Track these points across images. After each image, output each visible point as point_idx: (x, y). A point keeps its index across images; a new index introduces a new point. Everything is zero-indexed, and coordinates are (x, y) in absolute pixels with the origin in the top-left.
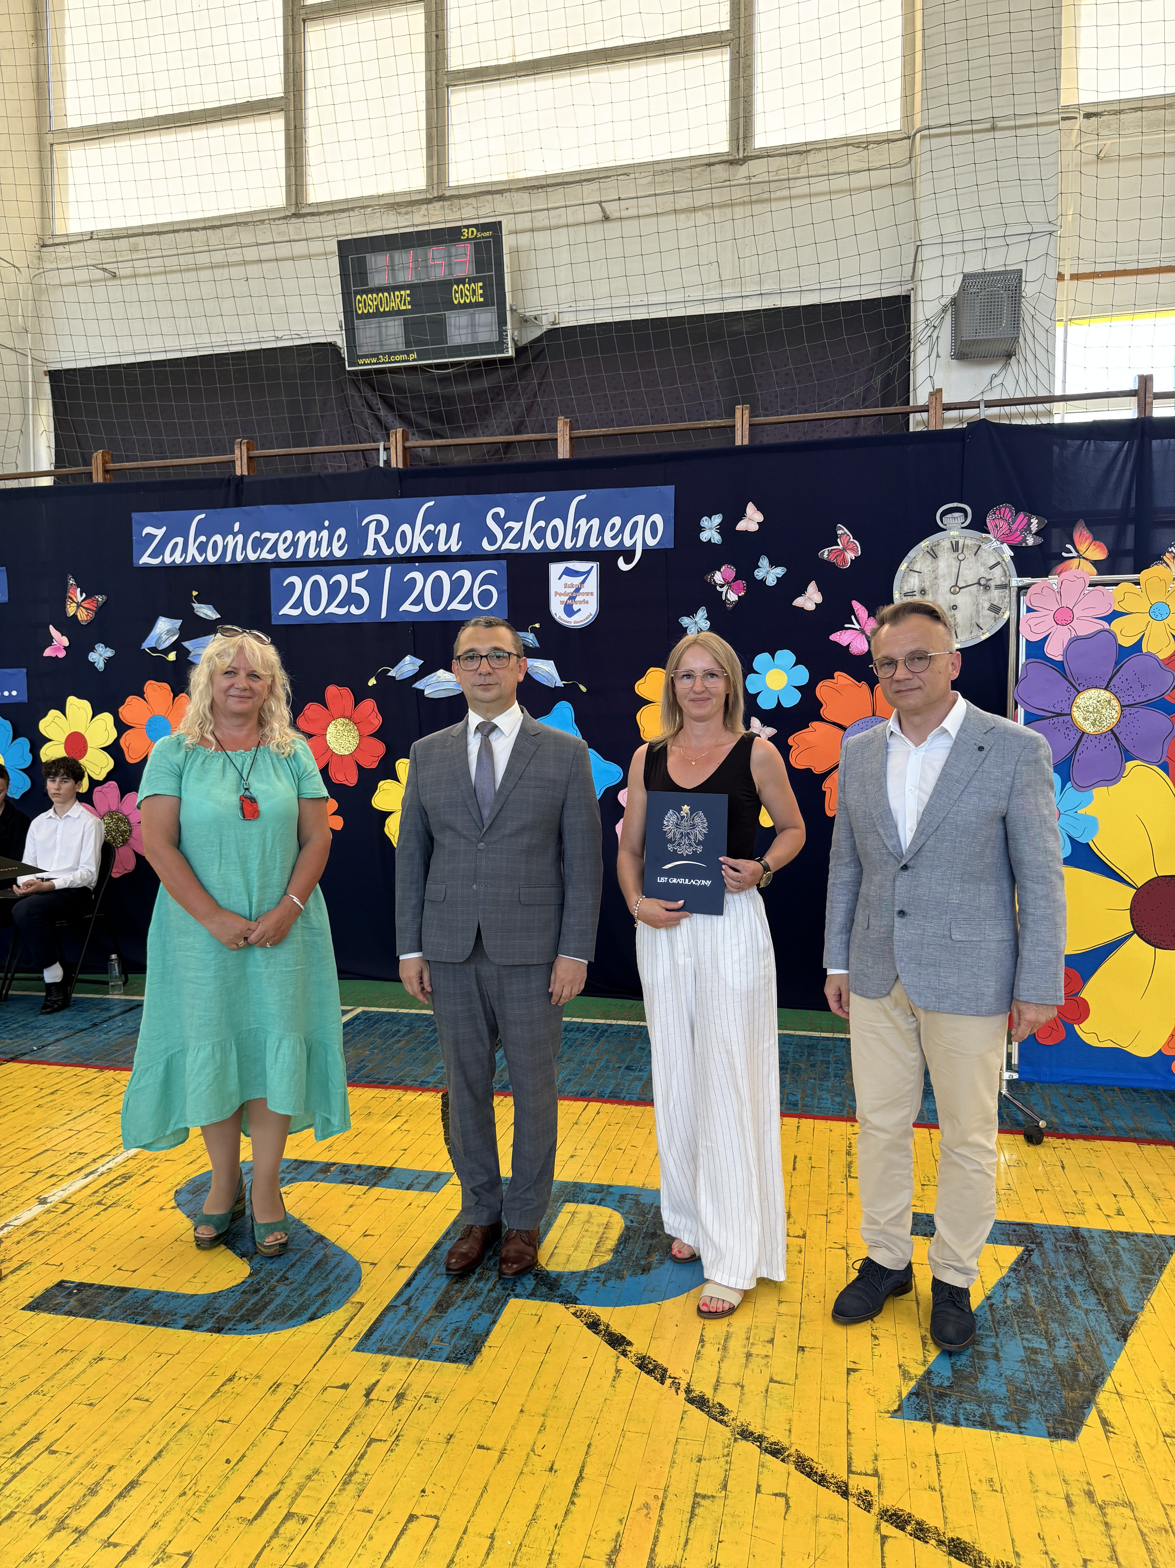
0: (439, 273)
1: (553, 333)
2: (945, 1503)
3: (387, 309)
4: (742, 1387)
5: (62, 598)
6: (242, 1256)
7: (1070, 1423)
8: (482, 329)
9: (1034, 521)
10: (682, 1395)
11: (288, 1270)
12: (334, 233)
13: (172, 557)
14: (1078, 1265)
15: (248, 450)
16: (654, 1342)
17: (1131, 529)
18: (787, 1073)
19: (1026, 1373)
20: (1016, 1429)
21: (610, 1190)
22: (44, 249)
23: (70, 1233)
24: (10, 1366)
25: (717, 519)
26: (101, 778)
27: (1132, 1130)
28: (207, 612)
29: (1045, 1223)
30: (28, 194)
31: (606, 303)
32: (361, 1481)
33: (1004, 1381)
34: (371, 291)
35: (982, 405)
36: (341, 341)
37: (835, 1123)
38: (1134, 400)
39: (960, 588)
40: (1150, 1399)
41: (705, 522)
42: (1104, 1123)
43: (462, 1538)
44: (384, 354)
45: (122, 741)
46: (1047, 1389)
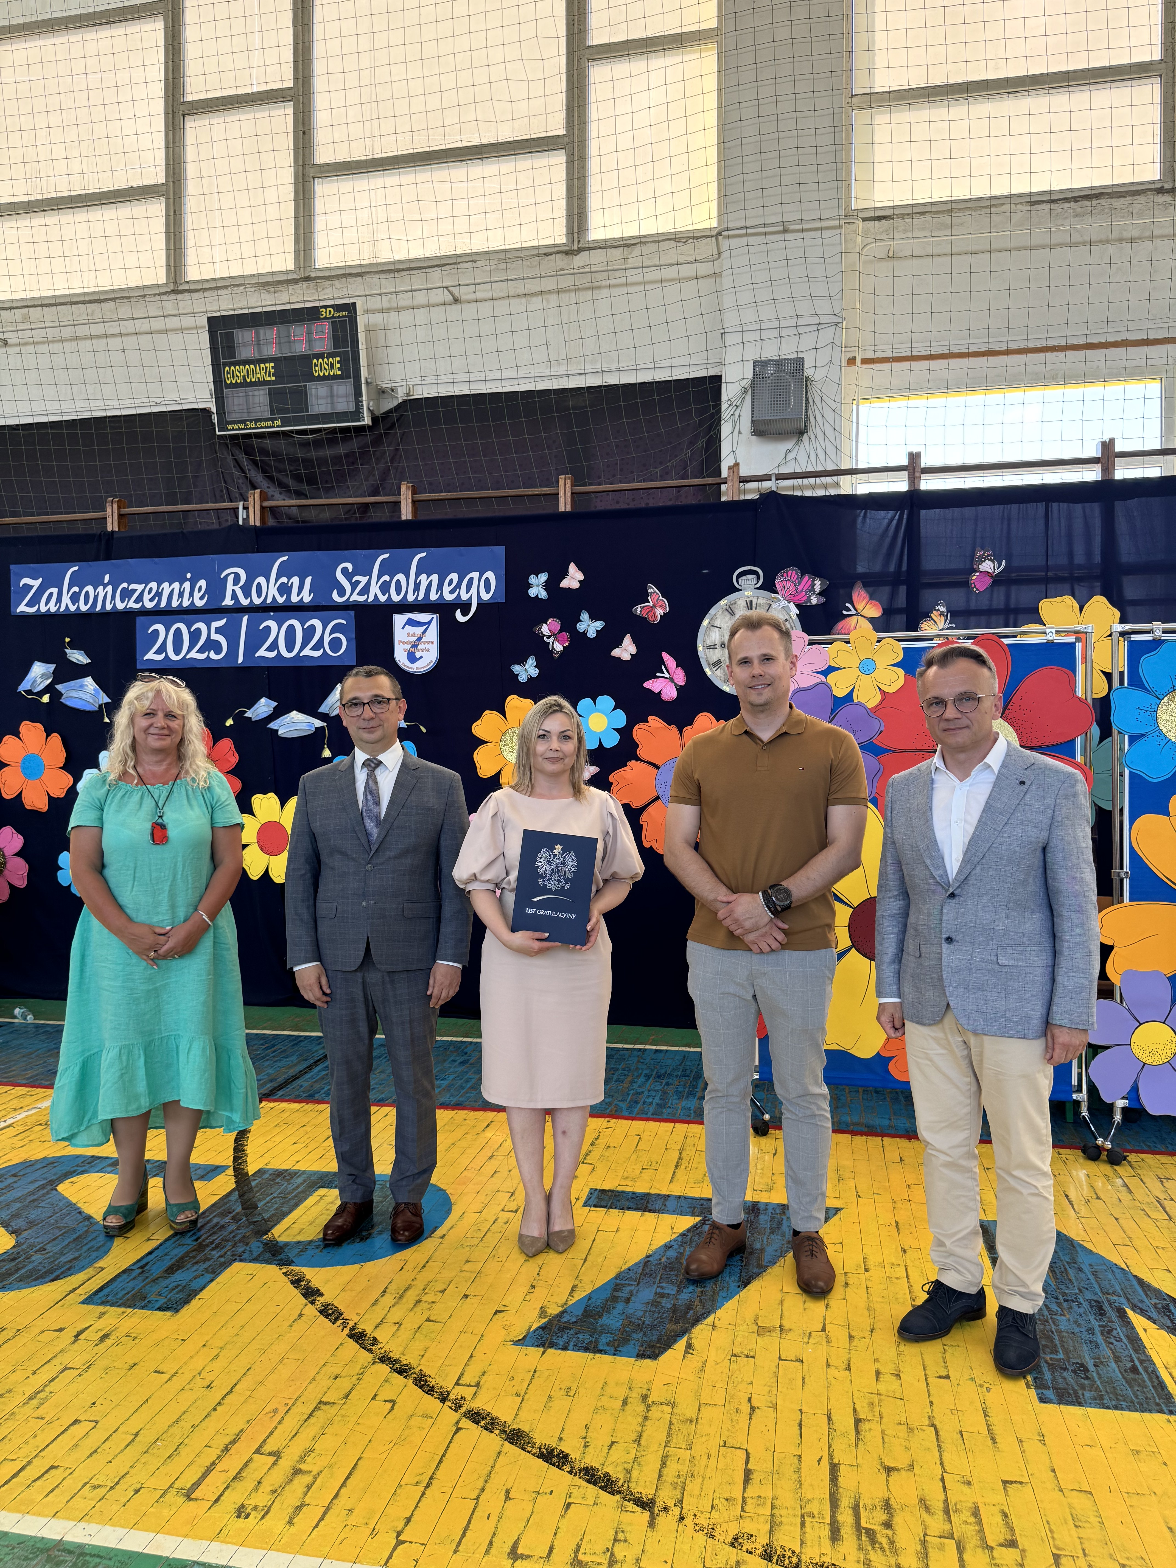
0: (301, 348)
1: (407, 404)
2: (522, 1405)
3: (253, 380)
4: (400, 1325)
6: (12, 1233)
7: (660, 1347)
8: (340, 400)
9: (818, 583)
10: (346, 1331)
11: (48, 1243)
12: (205, 310)
13: (47, 606)
15: (119, 508)
16: (343, 1294)
17: (903, 589)
20: (612, 1352)
25: (543, 577)
28: (78, 657)
31: (449, 378)
32: (44, 1397)
34: (239, 363)
36: (212, 408)
38: (906, 474)
40: (738, 1329)
41: (533, 579)
43: (111, 1435)
44: (251, 421)
46: (655, 1323)
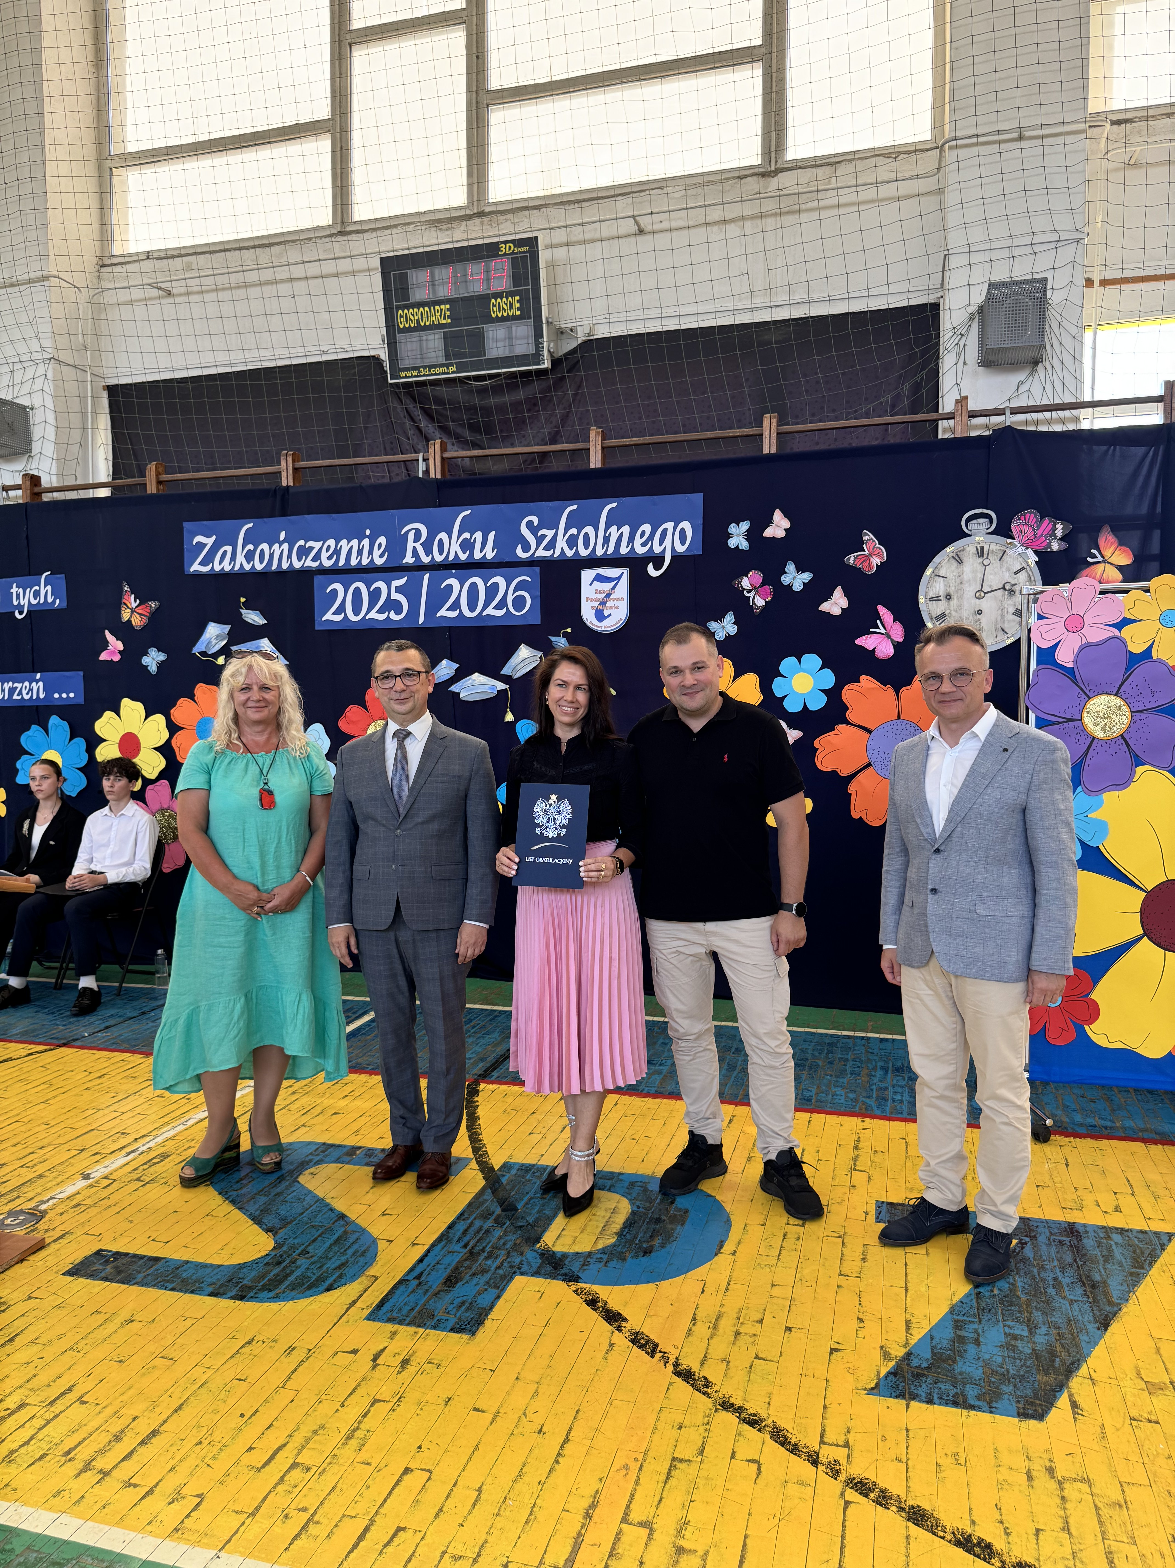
0: (478, 288)
1: (589, 345)
2: (910, 1474)
3: (427, 323)
4: (728, 1362)
5: (117, 605)
6: (268, 1230)
7: (1041, 1405)
8: (518, 342)
9: (1059, 527)
10: (670, 1368)
11: (309, 1245)
12: (377, 250)
13: (221, 565)
14: (1068, 1258)
15: (294, 461)
16: (648, 1320)
17: (1157, 534)
18: (804, 1070)
19: (1004, 1357)
20: (987, 1408)
21: (621, 1177)
22: (104, 270)
23: (109, 1207)
24: (49, 1325)
25: (745, 526)
26: (153, 776)
27: (1142, 1130)
28: (254, 617)
29: (1042, 1217)
30: (88, 217)
31: (639, 314)
32: (362, 1436)
33: (981, 1364)
34: (413, 306)
35: (1008, 412)
36: (384, 355)
37: (846, 1118)
38: (1161, 405)
39: (985, 593)
40: (1122, 1384)
41: (733, 528)
42: (1114, 1122)
43: (452, 1490)
44: (425, 367)
45: (173, 742)
46: (1022, 1373)
